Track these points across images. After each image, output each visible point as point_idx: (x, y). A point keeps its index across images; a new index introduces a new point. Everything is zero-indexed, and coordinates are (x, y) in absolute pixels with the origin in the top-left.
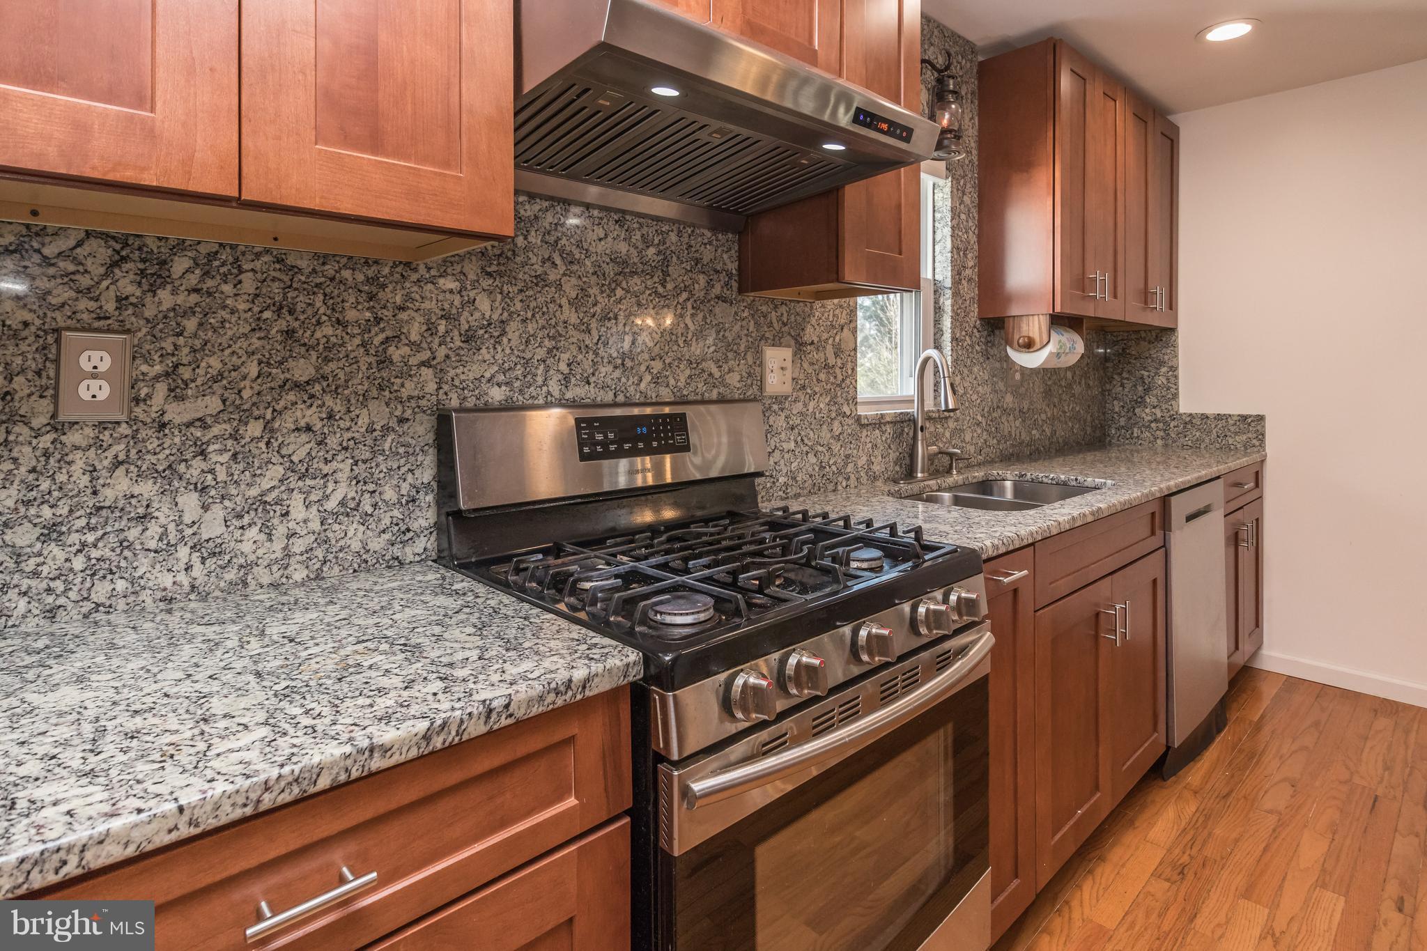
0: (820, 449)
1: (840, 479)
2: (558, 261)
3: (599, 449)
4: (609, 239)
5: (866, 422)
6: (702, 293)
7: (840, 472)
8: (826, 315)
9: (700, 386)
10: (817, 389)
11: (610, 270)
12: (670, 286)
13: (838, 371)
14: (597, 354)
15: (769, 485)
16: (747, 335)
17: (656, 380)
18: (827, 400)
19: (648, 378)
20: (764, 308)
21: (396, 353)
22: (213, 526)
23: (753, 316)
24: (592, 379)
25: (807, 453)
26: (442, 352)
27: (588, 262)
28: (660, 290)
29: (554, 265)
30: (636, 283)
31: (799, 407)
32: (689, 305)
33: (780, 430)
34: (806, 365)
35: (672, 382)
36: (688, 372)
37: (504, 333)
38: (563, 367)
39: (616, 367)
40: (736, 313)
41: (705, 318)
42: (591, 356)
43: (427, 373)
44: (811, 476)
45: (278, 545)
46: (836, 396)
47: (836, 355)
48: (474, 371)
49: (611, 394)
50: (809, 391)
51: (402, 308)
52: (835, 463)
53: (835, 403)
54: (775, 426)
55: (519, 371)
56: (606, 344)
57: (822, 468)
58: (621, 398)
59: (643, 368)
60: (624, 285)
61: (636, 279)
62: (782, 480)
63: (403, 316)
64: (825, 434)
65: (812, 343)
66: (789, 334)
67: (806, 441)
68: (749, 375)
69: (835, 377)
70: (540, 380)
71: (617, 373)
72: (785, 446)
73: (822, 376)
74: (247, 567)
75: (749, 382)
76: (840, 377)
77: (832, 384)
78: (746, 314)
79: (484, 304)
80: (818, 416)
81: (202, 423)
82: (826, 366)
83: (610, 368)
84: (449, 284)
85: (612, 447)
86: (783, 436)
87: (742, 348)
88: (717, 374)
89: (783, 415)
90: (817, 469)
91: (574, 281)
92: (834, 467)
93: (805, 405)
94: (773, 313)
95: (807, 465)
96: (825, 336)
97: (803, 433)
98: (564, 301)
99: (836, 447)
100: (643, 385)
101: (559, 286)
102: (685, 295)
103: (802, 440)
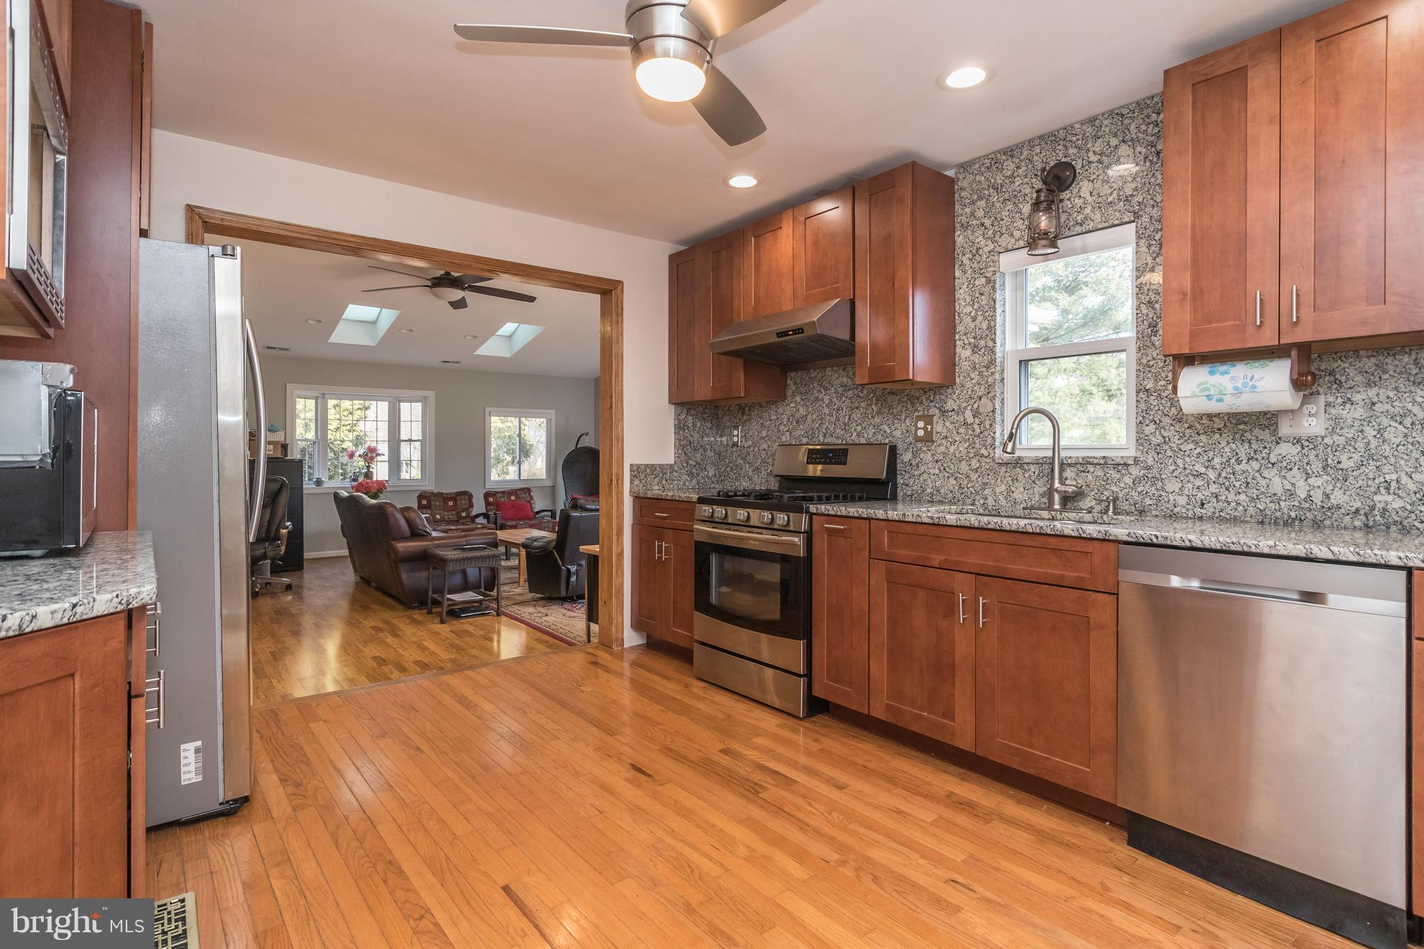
0: (960, 476)
1: (978, 498)
2: (822, 391)
3: (813, 460)
4: (840, 377)
5: (1000, 461)
6: (881, 393)
7: (977, 493)
8: (965, 391)
9: (879, 437)
10: (957, 439)
11: (840, 390)
12: (865, 392)
13: (976, 427)
14: (835, 425)
15: (919, 492)
16: (906, 410)
17: (859, 435)
18: (966, 446)
19: (855, 434)
20: (917, 394)
21: (781, 428)
22: (750, 474)
23: (910, 399)
24: (834, 435)
25: (948, 477)
26: (791, 427)
27: (832, 389)
28: (861, 394)
29: (821, 392)
30: (850, 394)
31: (943, 449)
32: (874, 399)
33: (927, 462)
34: (948, 424)
35: (866, 435)
36: (873, 431)
37: (806, 419)
38: (824, 430)
39: (842, 430)
40: (899, 400)
41: (882, 404)
42: (833, 426)
43: (788, 433)
44: (951, 492)
45: (760, 480)
46: (974, 443)
47: (974, 416)
48: (798, 433)
49: (840, 441)
50: (950, 439)
51: (782, 414)
52: (973, 487)
53: (973, 448)
54: (924, 460)
55: (811, 432)
56: (838, 421)
57: (960, 487)
58: (844, 442)
59: (853, 429)
60: (846, 395)
61: (851, 392)
62: (929, 490)
63: (783, 416)
64: (964, 466)
65: (953, 410)
66: (935, 406)
67: (947, 470)
68: (907, 431)
69: (974, 431)
70: (817, 435)
71: (843, 432)
72: (931, 471)
73: (962, 430)
74: (755, 484)
75: (907, 435)
76: (978, 431)
77: (971, 435)
78: (906, 399)
79: (801, 410)
80: (957, 455)
81: (749, 447)
82: (965, 424)
83: (840, 430)
84: (793, 405)
85: (818, 460)
86: (930, 465)
87: (903, 417)
88: (888, 431)
89: (930, 454)
90: (957, 488)
91: (828, 397)
92: (972, 489)
93: (947, 448)
94: (924, 396)
95: (949, 485)
96: (964, 405)
97: (945, 465)
98: (824, 406)
99: (974, 476)
100: (853, 437)
101: (823, 400)
102: (872, 395)
103: (945, 469)
